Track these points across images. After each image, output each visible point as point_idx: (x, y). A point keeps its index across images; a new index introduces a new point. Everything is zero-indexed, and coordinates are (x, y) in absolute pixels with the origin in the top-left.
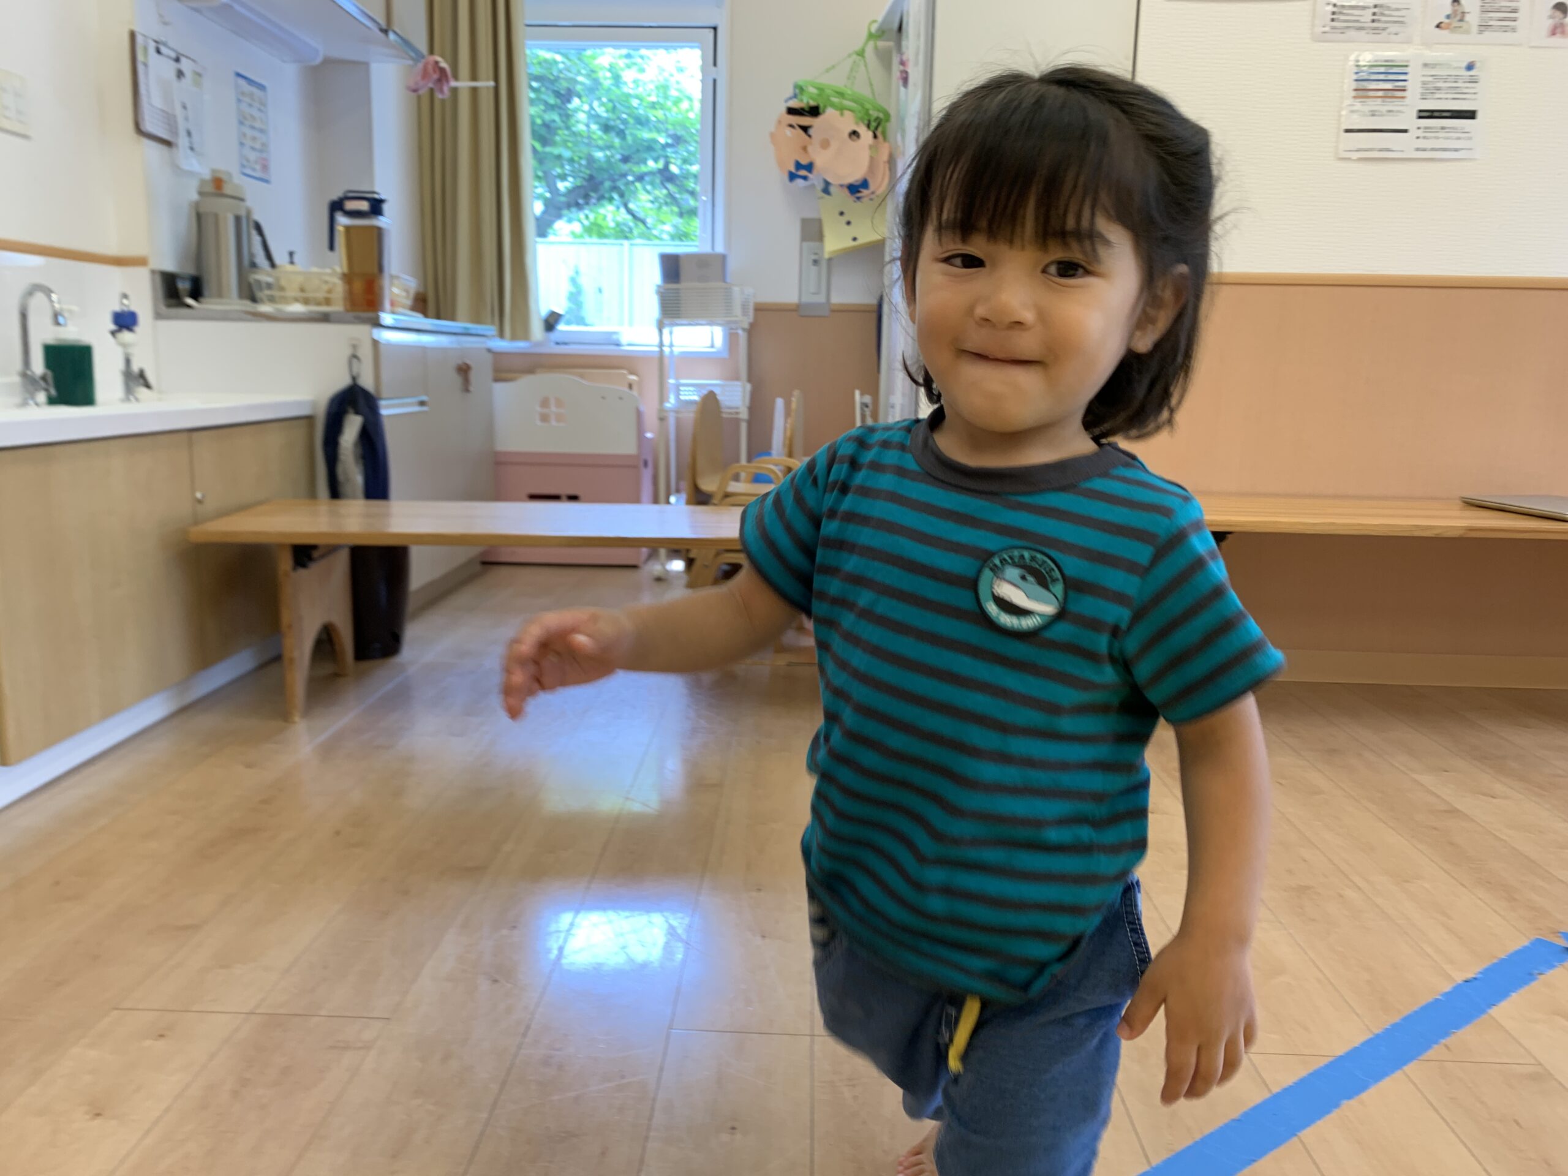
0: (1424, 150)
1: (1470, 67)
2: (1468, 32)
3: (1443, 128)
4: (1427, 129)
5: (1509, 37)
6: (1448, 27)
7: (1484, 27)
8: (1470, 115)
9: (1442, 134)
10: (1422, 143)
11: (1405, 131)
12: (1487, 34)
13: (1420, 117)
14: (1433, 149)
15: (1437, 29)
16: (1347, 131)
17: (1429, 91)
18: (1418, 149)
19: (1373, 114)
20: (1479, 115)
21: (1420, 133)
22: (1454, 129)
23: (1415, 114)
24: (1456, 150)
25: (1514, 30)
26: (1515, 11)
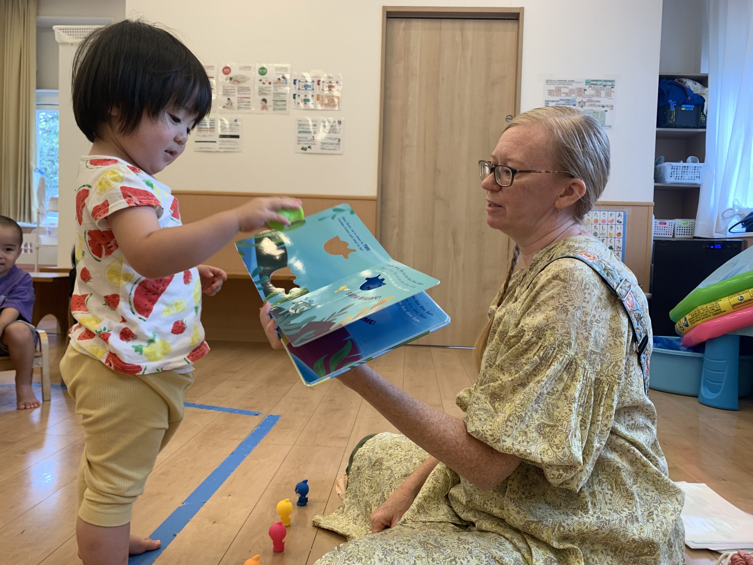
0: (222, 148)
1: (236, 121)
2: (234, 109)
3: (228, 141)
4: (223, 141)
5: (248, 111)
6: (227, 108)
7: (239, 108)
8: (237, 137)
9: (228, 143)
10: (221, 146)
11: (215, 142)
12: (241, 110)
13: (220, 137)
14: (225, 148)
15: (224, 109)
16: (196, 142)
17: (223, 128)
18: (220, 148)
19: (204, 136)
20: (240, 137)
21: (221, 143)
22: (232, 141)
23: (218, 136)
24: (233, 149)
25: (249, 109)
26: (249, 102)
